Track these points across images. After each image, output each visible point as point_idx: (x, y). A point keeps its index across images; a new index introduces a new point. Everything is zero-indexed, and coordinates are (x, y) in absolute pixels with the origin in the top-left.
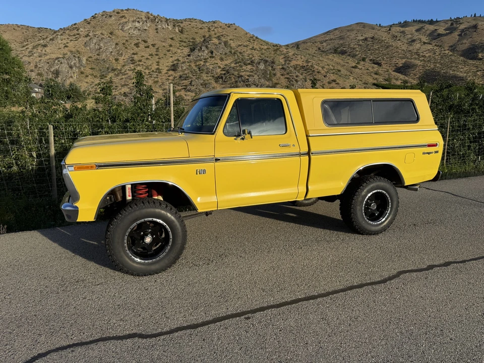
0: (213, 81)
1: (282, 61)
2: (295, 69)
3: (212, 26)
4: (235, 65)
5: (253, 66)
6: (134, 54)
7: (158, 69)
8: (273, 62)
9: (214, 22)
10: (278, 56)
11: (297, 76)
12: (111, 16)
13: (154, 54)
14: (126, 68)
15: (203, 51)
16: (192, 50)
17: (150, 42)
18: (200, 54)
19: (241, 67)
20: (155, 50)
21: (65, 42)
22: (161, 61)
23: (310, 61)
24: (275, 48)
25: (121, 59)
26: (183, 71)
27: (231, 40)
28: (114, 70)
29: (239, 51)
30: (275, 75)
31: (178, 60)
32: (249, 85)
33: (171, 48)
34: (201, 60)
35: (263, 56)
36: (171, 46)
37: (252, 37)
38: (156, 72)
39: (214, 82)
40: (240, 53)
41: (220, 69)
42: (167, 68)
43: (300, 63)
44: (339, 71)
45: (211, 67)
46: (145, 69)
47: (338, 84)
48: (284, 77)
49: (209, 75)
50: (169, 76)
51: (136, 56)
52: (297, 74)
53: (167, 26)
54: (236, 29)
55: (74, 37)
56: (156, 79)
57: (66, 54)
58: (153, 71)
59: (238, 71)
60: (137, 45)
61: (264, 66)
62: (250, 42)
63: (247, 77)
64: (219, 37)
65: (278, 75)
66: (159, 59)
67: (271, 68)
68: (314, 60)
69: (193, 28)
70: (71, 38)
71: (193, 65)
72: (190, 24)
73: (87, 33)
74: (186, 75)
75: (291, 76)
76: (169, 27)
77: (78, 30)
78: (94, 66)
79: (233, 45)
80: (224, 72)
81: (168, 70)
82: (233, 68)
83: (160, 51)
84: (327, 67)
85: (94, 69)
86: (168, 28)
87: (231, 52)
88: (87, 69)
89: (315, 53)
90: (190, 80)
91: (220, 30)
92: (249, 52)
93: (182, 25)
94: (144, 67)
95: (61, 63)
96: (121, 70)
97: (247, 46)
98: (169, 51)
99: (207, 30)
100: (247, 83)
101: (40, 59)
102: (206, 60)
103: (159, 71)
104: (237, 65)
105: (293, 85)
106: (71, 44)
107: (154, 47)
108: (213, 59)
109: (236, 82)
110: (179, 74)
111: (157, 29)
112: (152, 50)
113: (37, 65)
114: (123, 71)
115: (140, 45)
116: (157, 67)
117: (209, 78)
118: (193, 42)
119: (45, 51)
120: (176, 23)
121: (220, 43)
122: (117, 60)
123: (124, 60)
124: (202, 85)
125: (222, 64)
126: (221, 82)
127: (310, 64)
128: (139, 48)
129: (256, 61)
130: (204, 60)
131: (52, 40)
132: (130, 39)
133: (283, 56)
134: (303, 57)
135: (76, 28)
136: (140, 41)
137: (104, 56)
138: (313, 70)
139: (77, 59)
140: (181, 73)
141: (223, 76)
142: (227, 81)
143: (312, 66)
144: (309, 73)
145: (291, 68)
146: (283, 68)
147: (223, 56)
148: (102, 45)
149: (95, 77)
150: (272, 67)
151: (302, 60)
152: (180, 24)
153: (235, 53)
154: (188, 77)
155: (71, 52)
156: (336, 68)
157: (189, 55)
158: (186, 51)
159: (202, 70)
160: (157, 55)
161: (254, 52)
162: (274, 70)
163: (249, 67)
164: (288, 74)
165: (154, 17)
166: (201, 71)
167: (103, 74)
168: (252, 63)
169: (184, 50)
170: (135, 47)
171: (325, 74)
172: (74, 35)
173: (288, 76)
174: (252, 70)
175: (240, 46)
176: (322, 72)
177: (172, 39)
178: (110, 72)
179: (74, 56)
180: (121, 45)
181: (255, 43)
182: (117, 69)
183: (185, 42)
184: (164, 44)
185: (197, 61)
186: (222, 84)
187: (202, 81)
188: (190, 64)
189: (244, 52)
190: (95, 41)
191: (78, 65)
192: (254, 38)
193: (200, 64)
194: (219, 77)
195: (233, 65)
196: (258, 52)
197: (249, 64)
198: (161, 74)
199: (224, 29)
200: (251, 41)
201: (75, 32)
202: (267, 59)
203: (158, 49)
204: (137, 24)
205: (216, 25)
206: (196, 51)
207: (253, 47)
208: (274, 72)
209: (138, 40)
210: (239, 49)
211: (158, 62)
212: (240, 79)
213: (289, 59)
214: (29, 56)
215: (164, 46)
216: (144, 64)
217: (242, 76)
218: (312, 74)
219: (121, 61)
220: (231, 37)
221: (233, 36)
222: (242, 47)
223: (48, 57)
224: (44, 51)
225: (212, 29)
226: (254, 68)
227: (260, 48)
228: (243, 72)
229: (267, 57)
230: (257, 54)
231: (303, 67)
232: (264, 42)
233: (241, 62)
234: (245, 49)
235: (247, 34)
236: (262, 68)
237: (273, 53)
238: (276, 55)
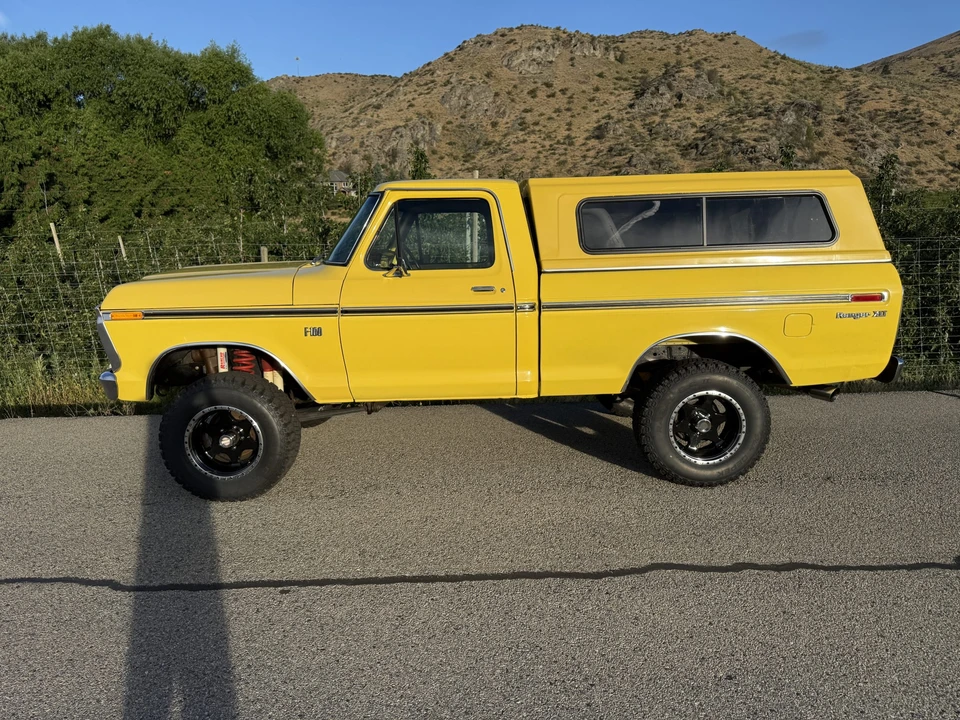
0: (677, 156)
1: (841, 104)
2: (871, 119)
3: (685, 42)
4: (728, 119)
5: (769, 119)
6: (526, 111)
7: (568, 137)
8: (818, 108)
9: (690, 34)
10: (832, 94)
11: (874, 136)
12: (490, 43)
13: (562, 108)
14: (511, 138)
15: (662, 95)
16: (639, 94)
17: (558, 85)
18: (654, 102)
19: (741, 121)
20: (566, 101)
21: (410, 97)
22: (575, 121)
23: (913, 101)
24: (827, 76)
25: (502, 121)
26: (617, 138)
27: (723, 67)
28: (488, 144)
29: (741, 88)
30: (820, 134)
31: (609, 117)
32: (757, 158)
33: (597, 95)
34: (655, 114)
35: (796, 96)
36: (597, 89)
37: (773, 57)
38: (564, 144)
39: (679, 157)
40: (743, 93)
41: (695, 130)
42: (587, 135)
43: (886, 105)
45: (675, 127)
46: (544, 139)
48: (842, 138)
49: (670, 143)
50: (588, 150)
51: (529, 114)
53: (592, 51)
54: (736, 43)
55: (426, 88)
56: (563, 158)
57: (411, 119)
58: (558, 142)
60: (533, 93)
61: (794, 117)
62: (767, 67)
63: (753, 143)
64: (698, 62)
65: (829, 133)
66: (572, 116)
67: (811, 121)
68: (924, 97)
69: (644, 49)
70: (420, 90)
71: (638, 125)
72: (639, 43)
73: (447, 77)
74: (622, 145)
75: (860, 135)
76: (597, 53)
77: (433, 74)
78: (454, 139)
79: (728, 76)
80: (703, 135)
81: (587, 139)
82: (723, 125)
83: (576, 101)
85: (455, 143)
86: (594, 55)
87: (721, 92)
88: (443, 144)
89: (927, 81)
90: (629, 155)
91: (702, 48)
92: (764, 89)
93: (622, 46)
94: (543, 136)
95: (401, 136)
96: (500, 144)
97: (759, 77)
98: (592, 100)
99: (673, 50)
100: (751, 156)
101: (368, 130)
102: (665, 113)
103: (569, 140)
104: (734, 118)
105: (864, 156)
106: (420, 100)
107: (564, 94)
108: (681, 110)
109: (728, 154)
110: (608, 144)
111: (572, 59)
112: (561, 101)
113: (363, 143)
114: (503, 146)
115: (539, 93)
116: (567, 132)
117: (668, 149)
118: (642, 78)
119: (378, 116)
120: (611, 43)
121: (698, 76)
122: (494, 125)
123: (507, 123)
124: (652, 163)
125: (699, 119)
126: (693, 156)
127: (911, 107)
128: (537, 100)
129: (777, 108)
130: (662, 114)
131: (390, 95)
132: (521, 83)
133: (844, 93)
134: (894, 91)
135: (430, 70)
136: (539, 85)
137: (472, 119)
138: (918, 119)
139: (427, 128)
140: (612, 143)
141: (699, 142)
142: (707, 154)
143: (916, 111)
144: (908, 127)
145: (861, 119)
146: (841, 120)
147: (704, 103)
148: (470, 98)
149: (456, 158)
150: (815, 118)
151: (893, 98)
152: (618, 44)
153: (730, 94)
154: (624, 150)
155: (419, 115)
157: (632, 106)
158: (627, 97)
159: (657, 133)
160: (568, 110)
161: (776, 89)
162: (819, 124)
163: (760, 121)
164: (853, 131)
165: (569, 35)
166: (654, 136)
167: (469, 152)
168: (767, 111)
169: (622, 97)
170: (529, 98)
171: (950, 128)
172: (426, 84)
173: (852, 136)
174: (765, 127)
175: (743, 77)
176: (943, 123)
177: (600, 75)
178: (480, 149)
179: (423, 122)
180: (503, 96)
181: (779, 70)
182: (494, 141)
183: (626, 80)
184: (584, 87)
185: (646, 115)
186: (695, 160)
187: (654, 156)
188: (633, 122)
189: (751, 90)
190: (459, 92)
191: (427, 138)
192: (778, 58)
193: (654, 122)
194: (690, 145)
195: (723, 119)
196: (783, 88)
197: (760, 114)
198: (572, 148)
199: (711, 45)
200: (771, 65)
201: (428, 77)
202: (804, 101)
203: (571, 97)
204: (536, 54)
205: (693, 39)
206: (648, 95)
207: (773, 79)
208: (820, 129)
209: (535, 83)
210: (740, 86)
211: (569, 124)
212: (736, 147)
213: (859, 98)
214: (353, 127)
215: (584, 92)
216: (544, 129)
217: (741, 141)
218: (915, 128)
219: (502, 128)
220: (726, 61)
221: (730, 58)
222: (748, 79)
223: (381, 126)
224: (375, 116)
225: (685, 49)
226: (771, 124)
227: (789, 80)
228: (744, 132)
229: (805, 98)
230: (781, 92)
231: (893, 114)
232: (800, 65)
233: (741, 112)
234: (754, 84)
235: (761, 51)
236: (791, 121)
237: (820, 87)
238: (827, 90)
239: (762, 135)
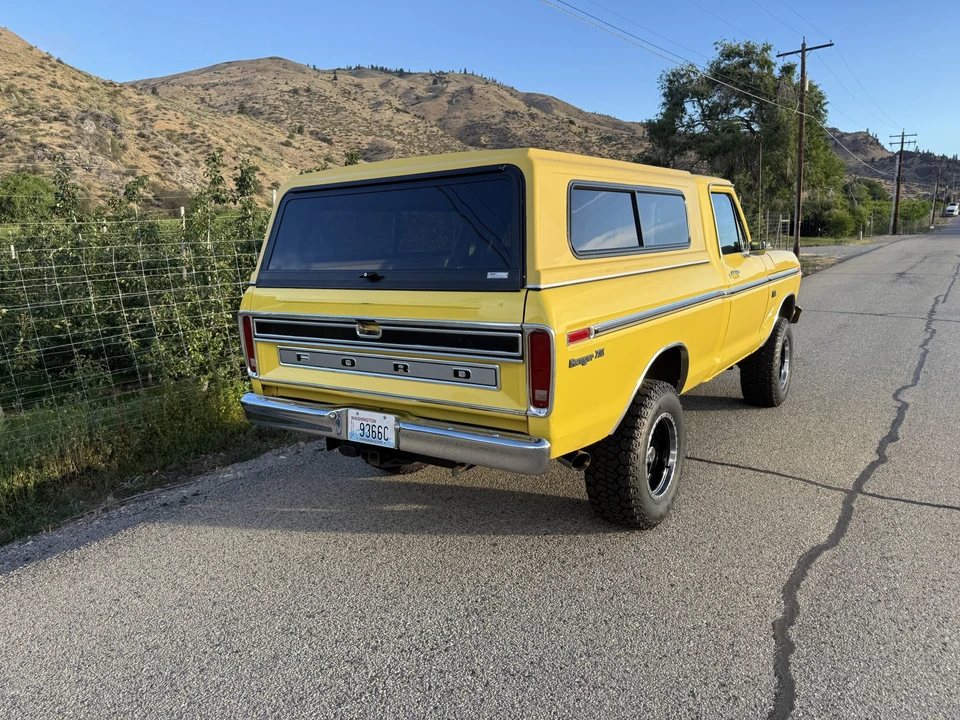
1: (133, 119)
2: (169, 139)
4: (17, 120)
5: (69, 125)
8: (115, 121)
10: (120, 108)
11: (177, 155)
19: (35, 123)
23: (198, 126)
24: (111, 89)
29: (20, 87)
30: (124, 148)
35: (85, 106)
37: (48, 59)
40: (23, 92)
43: (175, 126)
44: (260, 149)
47: (263, 174)
48: (147, 154)
52: (177, 149)
59: (28, 132)
61: (94, 126)
62: (44, 68)
63: (59, 149)
65: (133, 148)
67: (111, 133)
68: (206, 124)
75: (163, 153)
82: (13, 126)
84: (233, 139)
89: (199, 109)
92: (47, 91)
97: (38, 78)
100: (60, 163)
104: (23, 118)
105: (172, 174)
109: (30, 158)
127: (198, 131)
129: (73, 115)
133: (132, 109)
134: (179, 115)
138: (207, 143)
143: (204, 135)
144: (200, 150)
145: (160, 137)
146: (142, 135)
150: (115, 131)
151: (180, 121)
156: (250, 143)
161: (61, 94)
162: (121, 137)
163: (58, 127)
164: (156, 148)
168: (63, 117)
171: (235, 154)
173: (156, 153)
174: (67, 134)
175: (19, 74)
176: (228, 149)
181: (58, 73)
189: (32, 90)
192: (53, 61)
195: (9, 118)
196: (69, 94)
197: (56, 119)
200: (47, 67)
202: (99, 112)
207: (55, 82)
208: (122, 142)
210: (18, 82)
212: (40, 152)
213: (149, 116)
217: (42, 146)
218: (207, 151)
222: (23, 77)
226: (72, 131)
227: (73, 86)
228: (44, 136)
229: (99, 108)
230: (67, 98)
231: (183, 136)
232: (79, 72)
233: (31, 114)
234: (34, 84)
235: (31, 49)
236: (92, 131)
237: (107, 99)
238: (115, 104)
239: (67, 142)
